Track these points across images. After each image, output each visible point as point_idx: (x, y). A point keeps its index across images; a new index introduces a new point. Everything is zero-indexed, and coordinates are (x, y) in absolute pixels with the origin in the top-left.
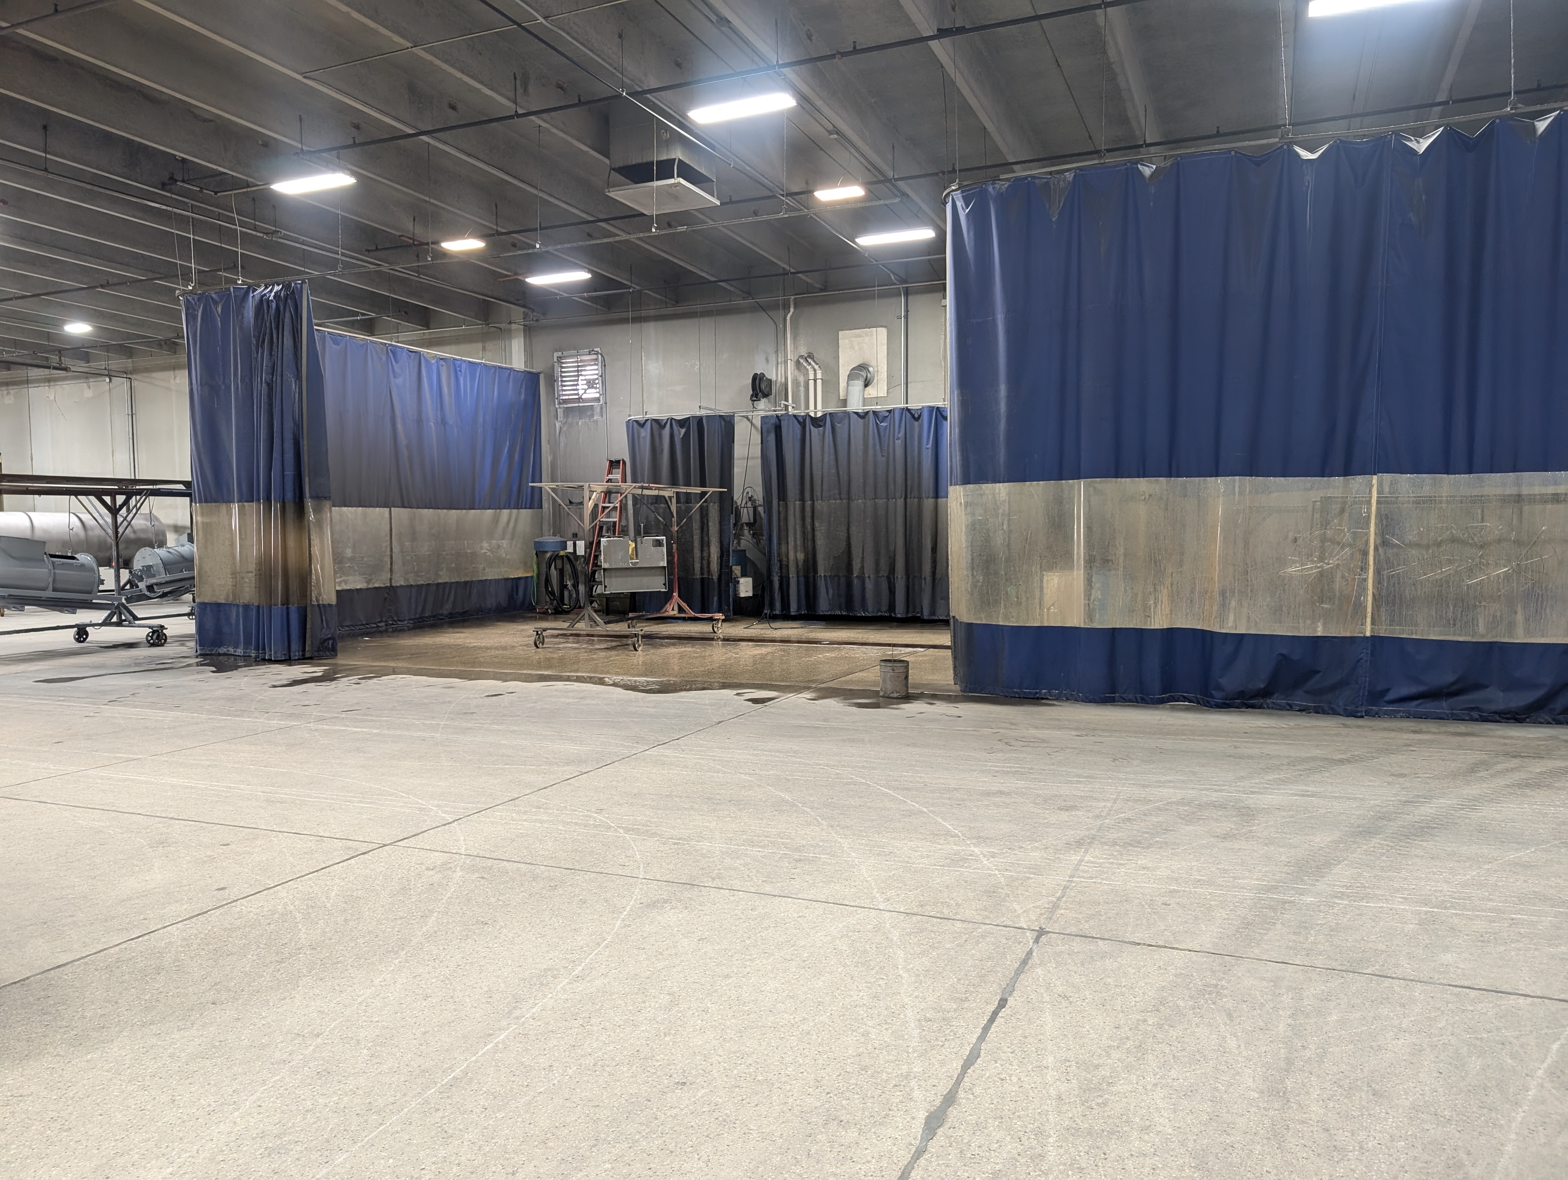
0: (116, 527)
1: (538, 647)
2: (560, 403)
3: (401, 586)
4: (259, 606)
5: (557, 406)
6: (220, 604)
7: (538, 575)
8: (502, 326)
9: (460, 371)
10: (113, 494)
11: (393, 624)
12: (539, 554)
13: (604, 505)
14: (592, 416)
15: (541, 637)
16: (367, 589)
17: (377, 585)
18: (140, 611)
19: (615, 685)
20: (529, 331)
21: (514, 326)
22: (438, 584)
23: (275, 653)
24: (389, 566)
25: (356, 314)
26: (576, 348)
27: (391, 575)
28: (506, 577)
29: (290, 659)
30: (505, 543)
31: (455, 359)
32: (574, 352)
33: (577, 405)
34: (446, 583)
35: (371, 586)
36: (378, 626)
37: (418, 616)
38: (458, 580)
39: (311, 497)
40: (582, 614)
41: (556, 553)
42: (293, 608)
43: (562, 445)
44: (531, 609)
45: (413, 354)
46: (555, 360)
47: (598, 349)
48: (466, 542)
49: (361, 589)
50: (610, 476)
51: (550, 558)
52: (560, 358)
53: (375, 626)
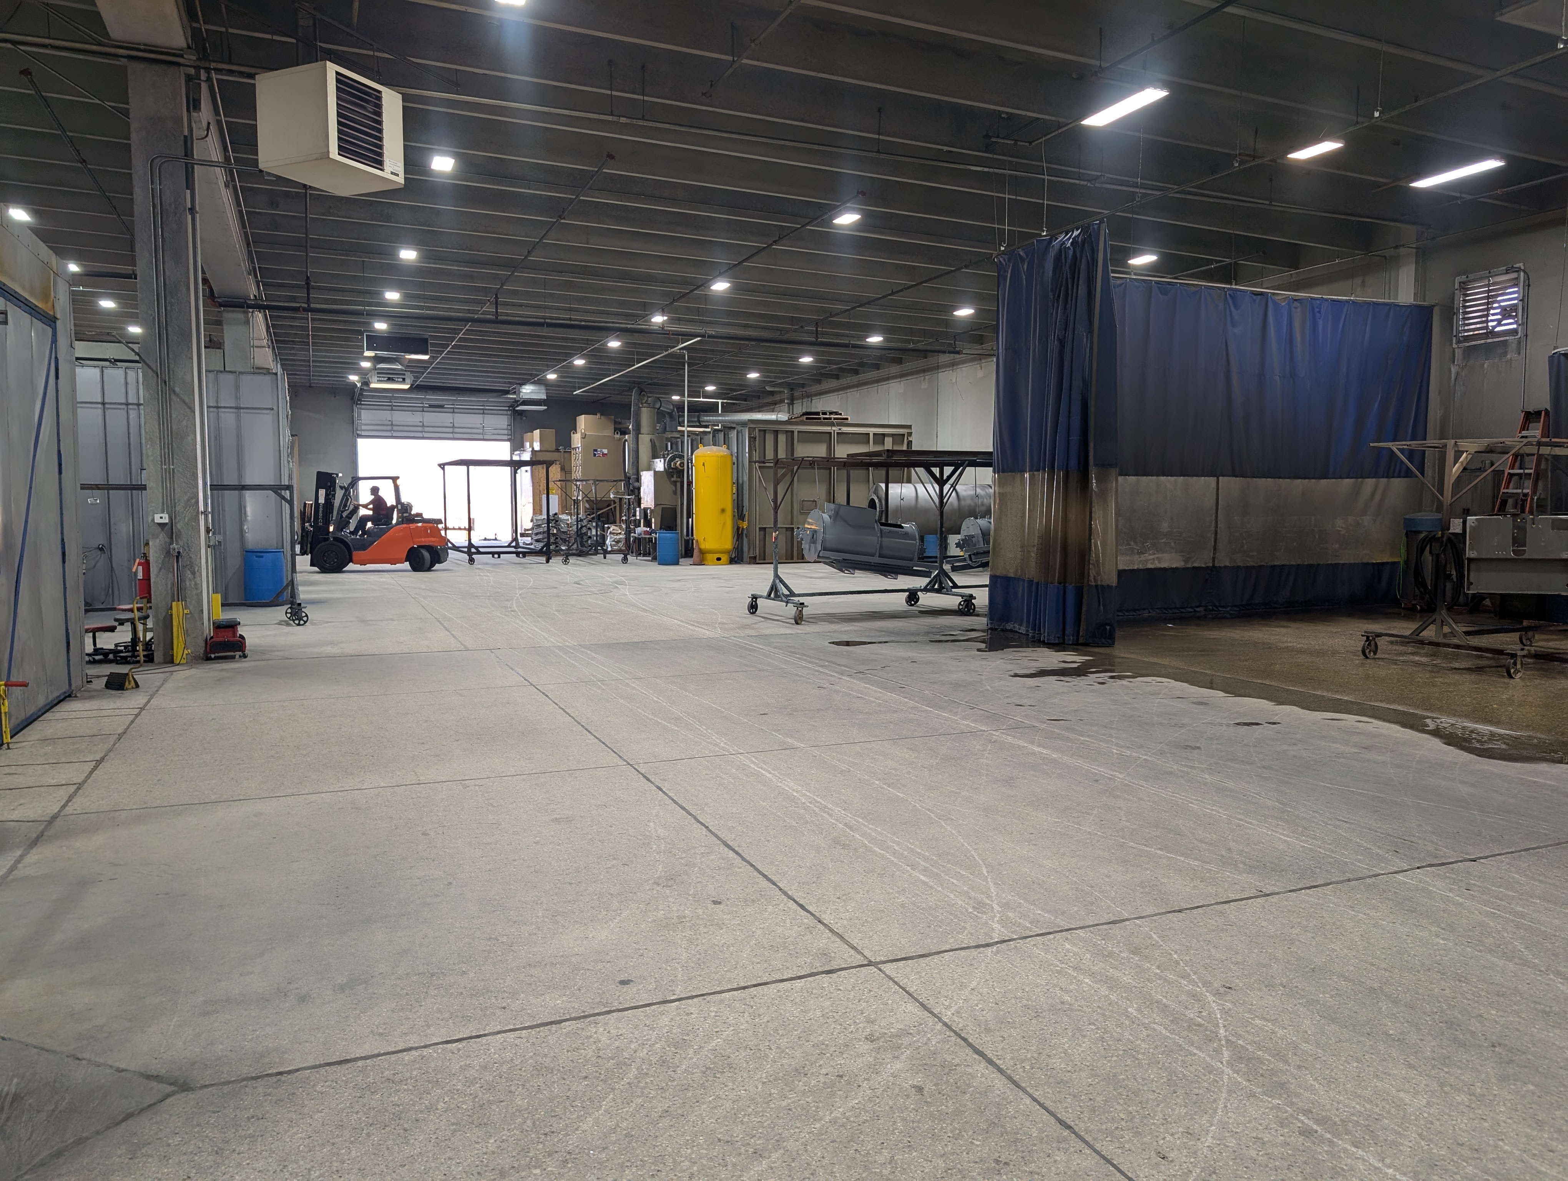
0: (941, 496)
1: (1367, 658)
2: (1459, 342)
3: (1226, 567)
4: (1038, 583)
5: (1455, 346)
6: (1010, 578)
7: (1406, 562)
8: (1388, 253)
9: (1319, 312)
10: (941, 466)
11: (1213, 610)
12: (1411, 534)
13: (1511, 471)
14: (1505, 354)
15: (1373, 642)
16: (1185, 569)
17: (1196, 565)
18: (960, 579)
19: (1436, 733)
20: (1423, 255)
21: (1402, 250)
22: (1273, 567)
23: (1048, 635)
24: (1213, 543)
25: (1210, 262)
26: (1487, 269)
27: (1214, 554)
28: (1365, 561)
29: (1064, 643)
30: (1367, 520)
31: (1312, 299)
32: (1485, 273)
33: (1483, 342)
34: (1283, 565)
35: (1189, 565)
36: (1195, 611)
37: (1244, 603)
38: (1299, 562)
39: (1096, 465)
40: (1433, 618)
41: (1432, 534)
42: (1070, 587)
43: (1458, 394)
44: (1396, 603)
45: (1259, 297)
46: (1457, 286)
47: (1521, 265)
48: (1313, 518)
49: (1176, 568)
50: (1524, 433)
51: (1424, 539)
52: (1464, 283)
53: (1191, 610)
